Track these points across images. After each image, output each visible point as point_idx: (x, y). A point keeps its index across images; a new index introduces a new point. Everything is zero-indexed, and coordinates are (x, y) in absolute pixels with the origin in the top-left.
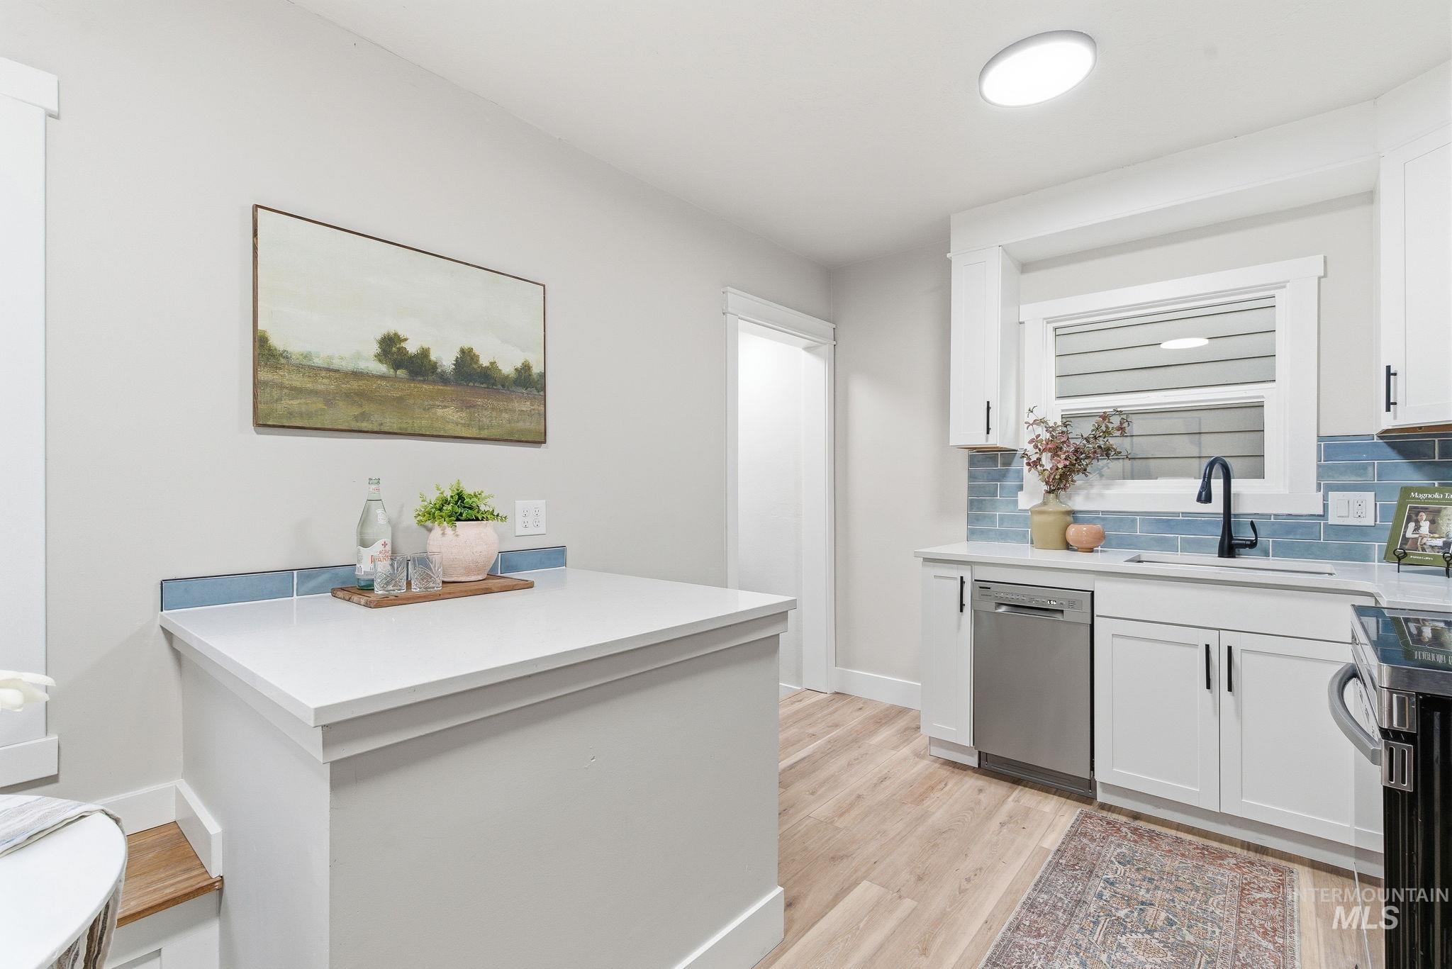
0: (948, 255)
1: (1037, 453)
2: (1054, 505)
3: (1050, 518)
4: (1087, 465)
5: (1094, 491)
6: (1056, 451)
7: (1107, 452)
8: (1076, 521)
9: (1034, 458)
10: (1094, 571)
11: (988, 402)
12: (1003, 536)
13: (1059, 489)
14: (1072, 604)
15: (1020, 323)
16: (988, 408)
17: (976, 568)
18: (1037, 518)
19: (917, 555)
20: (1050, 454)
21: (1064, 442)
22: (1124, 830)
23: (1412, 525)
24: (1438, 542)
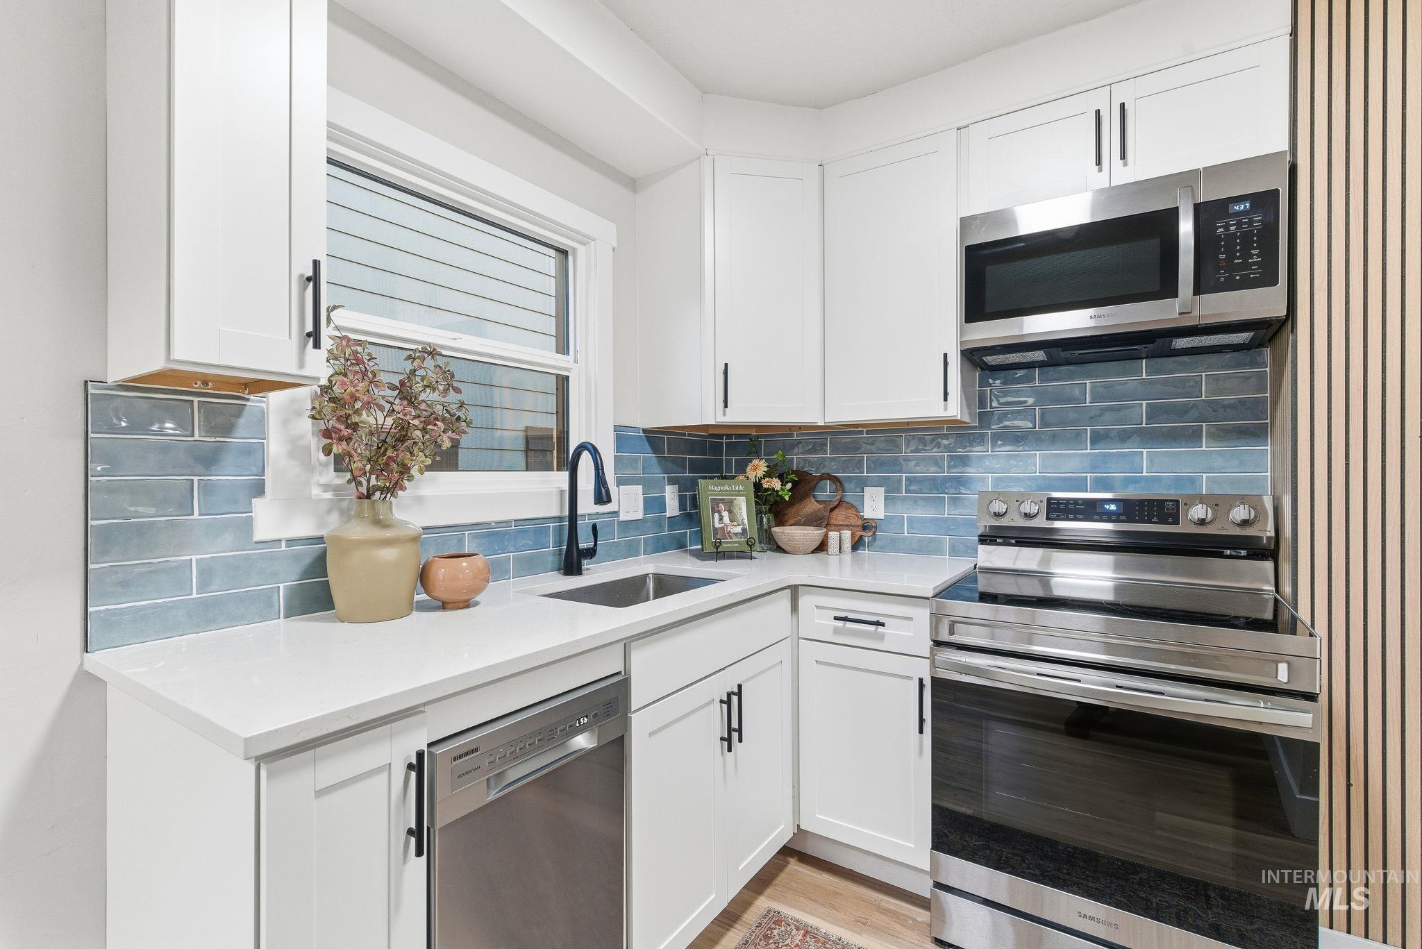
10: (627, 638)
11: (314, 265)
12: (211, 614)
14: (608, 708)
23: (716, 515)
24: (738, 529)
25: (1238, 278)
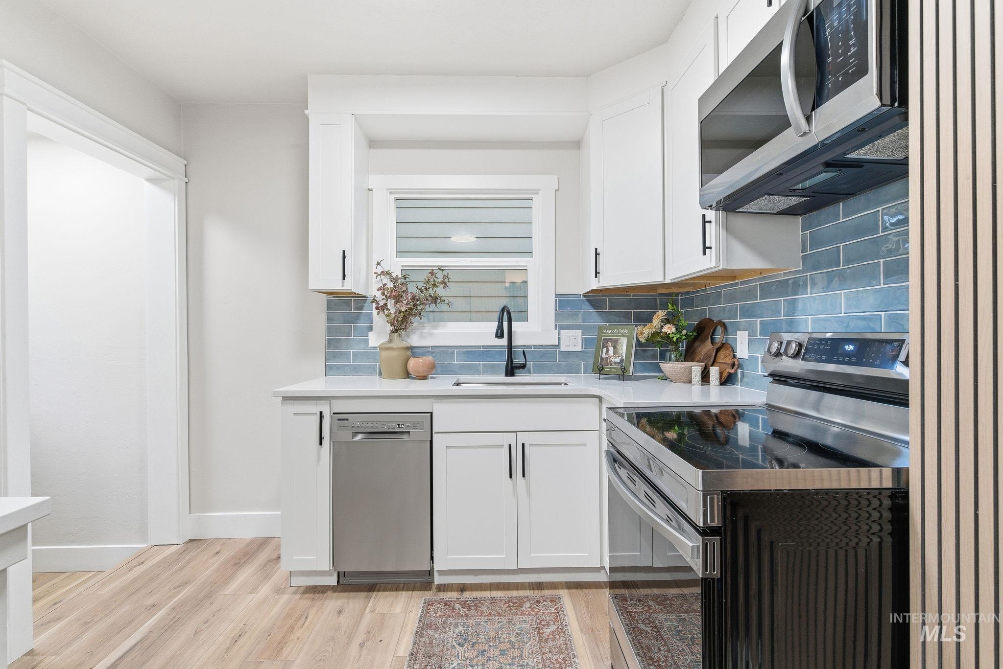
0: (306, 112)
1: (384, 299)
2: (398, 343)
3: (394, 353)
4: (422, 310)
5: (425, 331)
6: (398, 299)
7: (435, 299)
8: (414, 355)
9: (381, 303)
10: (432, 396)
11: (344, 252)
12: (356, 370)
13: (401, 330)
14: (416, 425)
15: (369, 190)
16: (344, 257)
17: (334, 402)
18: (385, 354)
19: (275, 394)
20: (393, 301)
21: (404, 291)
22: (457, 606)
23: (605, 350)
24: (618, 360)
25: (840, 78)
